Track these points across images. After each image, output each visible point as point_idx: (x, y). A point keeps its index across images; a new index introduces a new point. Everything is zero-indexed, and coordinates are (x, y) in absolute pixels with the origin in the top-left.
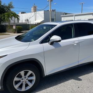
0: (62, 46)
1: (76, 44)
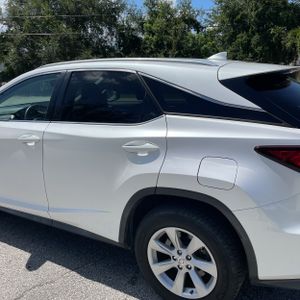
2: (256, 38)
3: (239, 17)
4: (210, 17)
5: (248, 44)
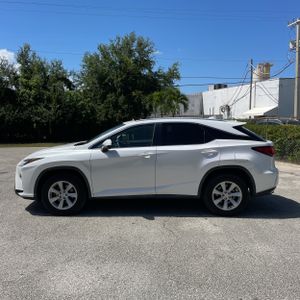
1: (149, 157)
2: (122, 99)
3: (107, 81)
4: (79, 78)
5: (117, 102)
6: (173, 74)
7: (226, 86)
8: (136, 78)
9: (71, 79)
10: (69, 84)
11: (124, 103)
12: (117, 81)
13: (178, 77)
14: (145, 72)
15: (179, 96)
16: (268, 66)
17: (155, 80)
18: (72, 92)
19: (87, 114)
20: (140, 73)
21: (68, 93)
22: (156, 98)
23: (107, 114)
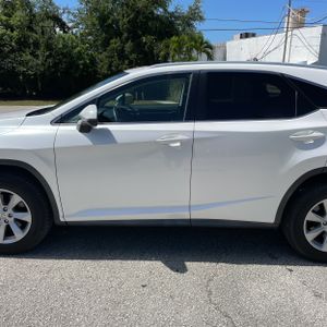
0: (118, 141)
1: (178, 144)
2: (129, 46)
3: (110, 21)
4: (75, 17)
5: (123, 50)
6: (195, 15)
7: (254, 35)
8: (147, 18)
9: (65, 18)
10: (63, 26)
11: (132, 52)
12: (123, 22)
13: (201, 19)
14: (159, 11)
15: (202, 43)
16: (303, 12)
17: (172, 23)
18: (66, 36)
19: (85, 64)
20: (152, 13)
21: (60, 36)
22: (173, 46)
23: (110, 66)
